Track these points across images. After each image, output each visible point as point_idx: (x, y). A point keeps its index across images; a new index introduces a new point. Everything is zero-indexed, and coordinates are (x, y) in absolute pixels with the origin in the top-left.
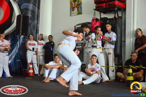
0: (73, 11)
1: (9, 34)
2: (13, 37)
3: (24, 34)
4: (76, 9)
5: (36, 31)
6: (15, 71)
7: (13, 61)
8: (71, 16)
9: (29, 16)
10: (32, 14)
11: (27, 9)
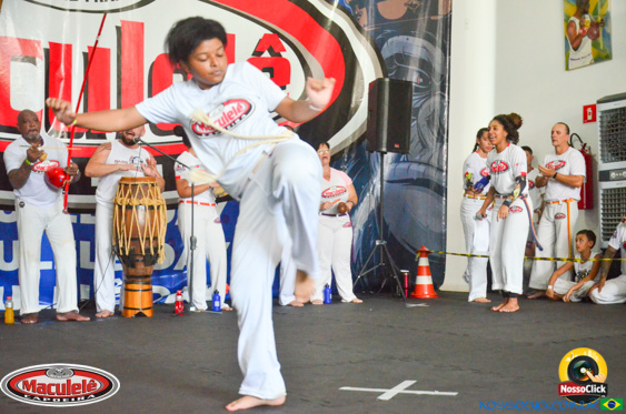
0: (576, 49)
1: (342, 152)
2: (356, 158)
3: (397, 146)
4: (587, 43)
5: (439, 133)
6: (366, 280)
7: (360, 245)
8: (567, 69)
9: (411, 82)
10: (421, 75)
11: (402, 58)
